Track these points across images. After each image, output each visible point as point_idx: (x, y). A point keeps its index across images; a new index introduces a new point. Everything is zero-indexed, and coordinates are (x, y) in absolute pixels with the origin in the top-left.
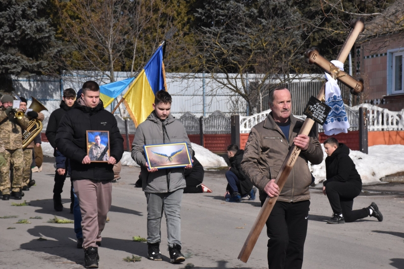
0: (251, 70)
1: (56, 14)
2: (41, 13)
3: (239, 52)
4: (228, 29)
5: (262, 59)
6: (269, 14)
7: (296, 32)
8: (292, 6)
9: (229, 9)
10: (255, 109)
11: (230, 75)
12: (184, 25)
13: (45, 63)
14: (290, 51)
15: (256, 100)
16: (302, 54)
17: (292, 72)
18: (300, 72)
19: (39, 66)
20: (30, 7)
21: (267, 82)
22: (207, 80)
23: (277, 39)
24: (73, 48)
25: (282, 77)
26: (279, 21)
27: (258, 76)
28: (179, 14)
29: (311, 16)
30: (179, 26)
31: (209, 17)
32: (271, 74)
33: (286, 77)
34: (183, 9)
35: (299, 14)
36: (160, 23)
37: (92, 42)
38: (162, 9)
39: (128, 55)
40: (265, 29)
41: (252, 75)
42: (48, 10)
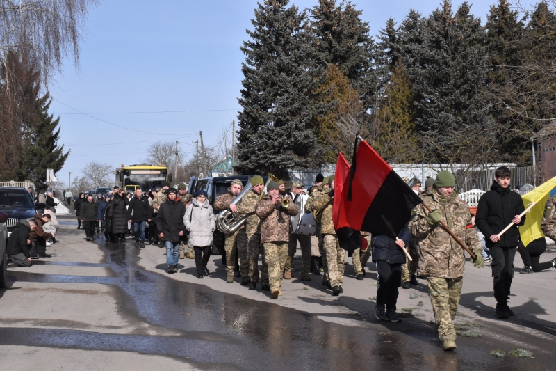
0: (458, 161)
1: (318, 125)
2: (308, 126)
3: (449, 148)
4: (441, 132)
5: (466, 153)
6: (471, 121)
7: (492, 133)
8: (488, 114)
9: (441, 118)
10: (462, 189)
11: (443, 165)
12: (408, 130)
13: (310, 160)
14: (487, 147)
15: (463, 183)
16: (496, 149)
17: (489, 162)
18: (495, 162)
19: (306, 162)
20: (301, 122)
21: (470, 169)
22: (426, 169)
23: (477, 138)
24: (329, 148)
25: (481, 166)
26: (478, 125)
27: (463, 165)
28: (404, 122)
29: (503, 121)
30: (404, 131)
31: (427, 123)
32: (473, 164)
33: (485, 165)
34: (407, 119)
35: (493, 120)
36: (390, 129)
37: (342, 144)
38: (392, 119)
40: (468, 131)
41: (459, 165)
42: (313, 123)
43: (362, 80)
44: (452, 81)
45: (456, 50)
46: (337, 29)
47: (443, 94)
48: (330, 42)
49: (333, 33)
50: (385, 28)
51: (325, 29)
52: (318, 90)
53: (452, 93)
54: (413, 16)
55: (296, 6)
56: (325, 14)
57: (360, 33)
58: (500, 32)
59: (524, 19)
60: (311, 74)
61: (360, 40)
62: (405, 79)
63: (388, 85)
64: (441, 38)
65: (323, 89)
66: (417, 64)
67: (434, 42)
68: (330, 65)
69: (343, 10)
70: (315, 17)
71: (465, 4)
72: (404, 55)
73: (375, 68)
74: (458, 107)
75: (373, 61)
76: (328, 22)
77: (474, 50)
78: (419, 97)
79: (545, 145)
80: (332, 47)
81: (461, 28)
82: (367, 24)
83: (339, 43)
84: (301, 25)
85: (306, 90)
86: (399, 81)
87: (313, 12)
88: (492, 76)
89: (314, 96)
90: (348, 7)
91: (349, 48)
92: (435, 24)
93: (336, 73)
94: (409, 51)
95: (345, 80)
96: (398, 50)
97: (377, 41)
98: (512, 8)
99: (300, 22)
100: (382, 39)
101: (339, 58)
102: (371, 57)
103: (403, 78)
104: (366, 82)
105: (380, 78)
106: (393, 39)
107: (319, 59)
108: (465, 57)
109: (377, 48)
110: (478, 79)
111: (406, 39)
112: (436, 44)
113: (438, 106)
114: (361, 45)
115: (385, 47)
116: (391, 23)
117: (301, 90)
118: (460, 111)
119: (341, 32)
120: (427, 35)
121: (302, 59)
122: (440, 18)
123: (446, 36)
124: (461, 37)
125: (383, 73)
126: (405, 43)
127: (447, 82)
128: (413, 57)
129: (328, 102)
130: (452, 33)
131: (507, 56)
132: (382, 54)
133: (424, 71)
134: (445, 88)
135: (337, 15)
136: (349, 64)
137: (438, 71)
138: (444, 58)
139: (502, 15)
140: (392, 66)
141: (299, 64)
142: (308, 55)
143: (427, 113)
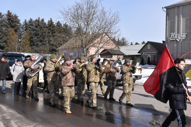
1: (6, 42)
2: (4, 42)
6: (44, 44)
8: (47, 43)
12: (29, 45)
13: (4, 50)
19: (3, 51)
20: (2, 41)
24: (9, 48)
28: (28, 43)
29: (51, 45)
30: (28, 45)
31: (34, 44)
34: (29, 43)
35: (48, 45)
36: (25, 45)
37: (13, 47)
38: (26, 43)
39: (19, 50)
42: (5, 42)
43: (18, 33)
44: (40, 35)
45: (41, 28)
46: (12, 20)
47: (38, 38)
48: (10, 23)
49: (11, 20)
50: (24, 21)
51: (9, 19)
52: (7, 34)
53: (40, 38)
54: (31, 19)
55: (2, 13)
56: (9, 16)
57: (18, 22)
58: (50, 26)
59: (55, 24)
60: (5, 29)
61: (18, 23)
62: (29, 34)
63: (25, 34)
64: (38, 25)
65: (8, 34)
66: (32, 30)
67: (36, 26)
68: (10, 28)
69: (14, 15)
70: (6, 16)
71: (43, 19)
72: (29, 28)
73: (21, 30)
74: (41, 41)
75: (21, 28)
76: (10, 18)
77: (45, 29)
78: (32, 38)
79: (60, 51)
80: (11, 24)
81: (42, 24)
82: (20, 20)
83: (13, 23)
84: (3, 17)
85: (4, 33)
86: (27, 34)
87: (6, 15)
88: (49, 35)
89: (6, 35)
90: (15, 15)
91: (15, 25)
92: (36, 22)
93: (12, 30)
94: (30, 27)
95: (14, 32)
96: (27, 27)
97: (22, 24)
98: (53, 21)
99: (2, 17)
100: (24, 24)
101: (13, 27)
102: (21, 27)
103: (28, 33)
104: (19, 33)
105: (23, 33)
106: (26, 24)
107: (7, 26)
108: (43, 30)
109: (22, 25)
110: (46, 35)
111: (29, 24)
112: (36, 27)
113: (36, 40)
114: (18, 24)
115: (24, 26)
116: (26, 20)
117: (2, 33)
118: (41, 42)
119: (13, 21)
120: (34, 24)
121: (3, 26)
122: (37, 21)
123: (39, 25)
124: (42, 26)
125: (23, 31)
126: (29, 25)
127: (39, 35)
128: (31, 29)
129: (10, 37)
130: (40, 24)
131: (52, 31)
132: (23, 27)
133: (33, 32)
134: (38, 37)
135: (12, 16)
136: (15, 28)
137: (37, 32)
138: (38, 30)
139: (51, 22)
140: (26, 30)
141: (2, 27)
142: (5, 25)
143: (34, 42)
